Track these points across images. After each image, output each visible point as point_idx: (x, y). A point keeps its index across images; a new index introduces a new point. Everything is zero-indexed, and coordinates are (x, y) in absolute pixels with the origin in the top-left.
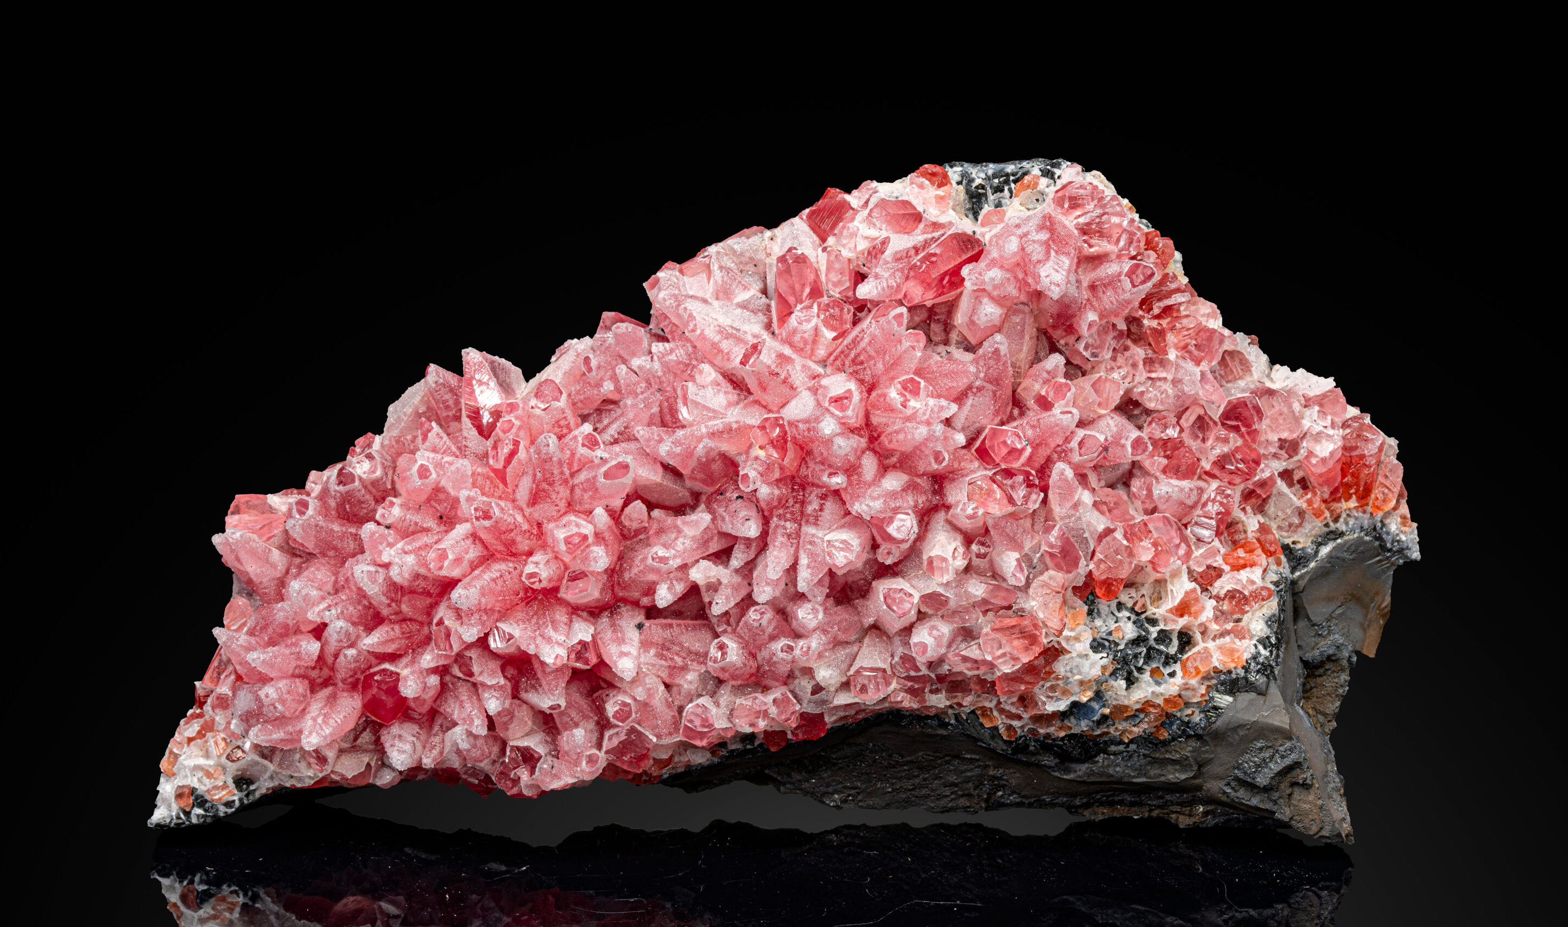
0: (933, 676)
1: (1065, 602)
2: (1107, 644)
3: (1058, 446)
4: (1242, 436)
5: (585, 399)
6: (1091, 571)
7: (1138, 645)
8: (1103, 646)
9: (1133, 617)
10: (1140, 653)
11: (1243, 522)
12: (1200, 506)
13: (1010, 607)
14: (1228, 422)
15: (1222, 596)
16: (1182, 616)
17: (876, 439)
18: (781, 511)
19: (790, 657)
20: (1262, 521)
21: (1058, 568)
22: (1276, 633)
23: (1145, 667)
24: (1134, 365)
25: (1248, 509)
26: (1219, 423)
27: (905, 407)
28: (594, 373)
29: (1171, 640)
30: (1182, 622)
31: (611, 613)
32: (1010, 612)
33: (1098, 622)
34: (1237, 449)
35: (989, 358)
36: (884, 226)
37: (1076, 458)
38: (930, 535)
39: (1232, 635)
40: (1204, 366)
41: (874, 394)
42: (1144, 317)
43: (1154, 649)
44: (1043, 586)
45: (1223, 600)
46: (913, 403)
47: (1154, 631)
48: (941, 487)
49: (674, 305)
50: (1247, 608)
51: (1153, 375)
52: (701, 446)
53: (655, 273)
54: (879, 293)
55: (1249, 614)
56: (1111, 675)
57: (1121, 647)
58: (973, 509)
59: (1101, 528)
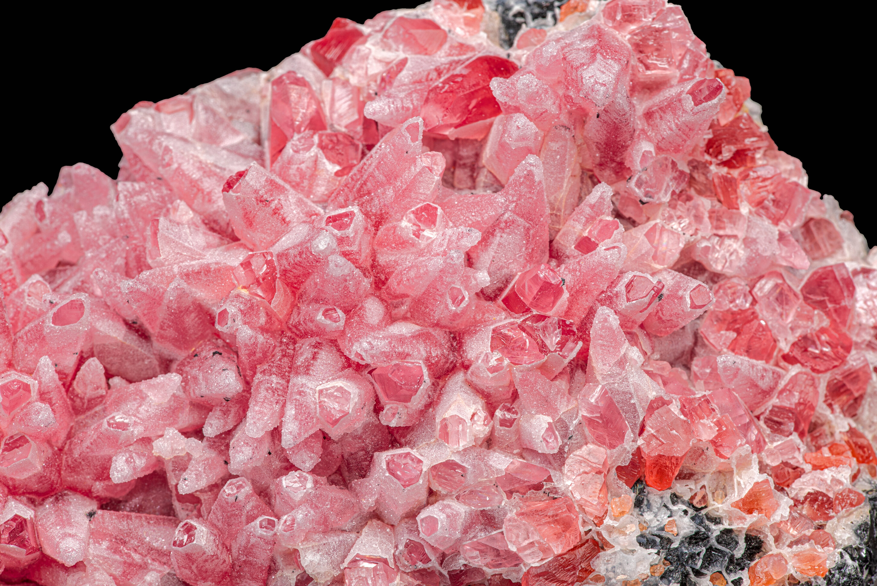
0: (445, 573)
1: (606, 486)
2: (658, 540)
3: (603, 292)
4: (828, 314)
5: (36, 257)
6: (639, 449)
7: (697, 543)
8: (654, 542)
9: (691, 511)
10: (699, 554)
11: (829, 422)
12: (775, 393)
13: (538, 487)
14: (811, 296)
15: (802, 499)
16: (750, 512)
17: (384, 283)
18: (266, 367)
19: (271, 533)
20: (854, 425)
21: (600, 441)
22: (866, 544)
23: (704, 571)
24: (698, 218)
25: (836, 407)
26: (801, 297)
27: (418, 236)
28: (47, 221)
29: (737, 543)
30: (751, 519)
31: (57, 499)
32: (541, 493)
33: (648, 516)
34: (823, 331)
35: (521, 184)
36: (401, 47)
37: (623, 304)
38: (445, 398)
39: (812, 541)
40: (783, 226)
41: (382, 229)
42: (711, 163)
43: (717, 550)
44: (581, 462)
45: (803, 503)
46: (427, 233)
47: (716, 530)
48: (460, 344)
49: (147, 140)
50: (832, 514)
51: (721, 232)
52: (172, 286)
53: (125, 111)
54: (391, 113)
55: (835, 520)
56: (662, 577)
57: (675, 545)
58: (498, 360)
59: (652, 395)
